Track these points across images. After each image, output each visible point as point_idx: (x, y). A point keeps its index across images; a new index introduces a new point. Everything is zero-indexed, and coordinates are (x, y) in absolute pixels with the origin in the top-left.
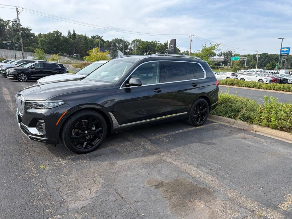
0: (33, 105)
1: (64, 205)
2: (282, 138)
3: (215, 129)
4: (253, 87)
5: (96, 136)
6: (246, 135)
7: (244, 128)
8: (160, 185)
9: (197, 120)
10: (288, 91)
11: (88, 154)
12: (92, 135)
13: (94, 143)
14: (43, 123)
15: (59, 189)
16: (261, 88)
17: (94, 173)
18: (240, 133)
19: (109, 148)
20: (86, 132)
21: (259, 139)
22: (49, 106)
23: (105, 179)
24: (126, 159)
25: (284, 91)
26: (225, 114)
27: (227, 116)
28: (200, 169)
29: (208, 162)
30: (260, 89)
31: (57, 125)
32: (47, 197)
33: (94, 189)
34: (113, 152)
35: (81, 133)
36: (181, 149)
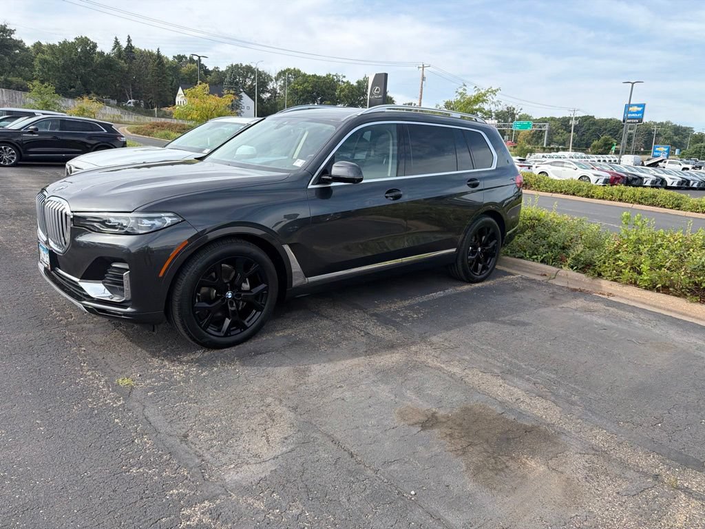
0: (95, 224)
1: (213, 476)
2: (668, 310)
3: (517, 289)
4: (574, 194)
5: (252, 305)
6: (591, 304)
7: (582, 288)
8: (430, 422)
9: (476, 269)
10: (652, 205)
11: (233, 349)
12: (241, 303)
13: (248, 322)
14: (127, 270)
15: (186, 436)
16: (592, 197)
17: (263, 396)
18: (575, 297)
19: (281, 334)
20: (230, 294)
21: (620, 312)
22: (139, 228)
23: (295, 409)
24: (330, 360)
25: (642, 204)
26: (533, 254)
27: (537, 259)
28: (510, 383)
29: (524, 366)
30: (589, 197)
31: (161, 275)
32: (161, 456)
33: (276, 434)
34: (294, 344)
35: (217, 298)
36: (454, 335)
